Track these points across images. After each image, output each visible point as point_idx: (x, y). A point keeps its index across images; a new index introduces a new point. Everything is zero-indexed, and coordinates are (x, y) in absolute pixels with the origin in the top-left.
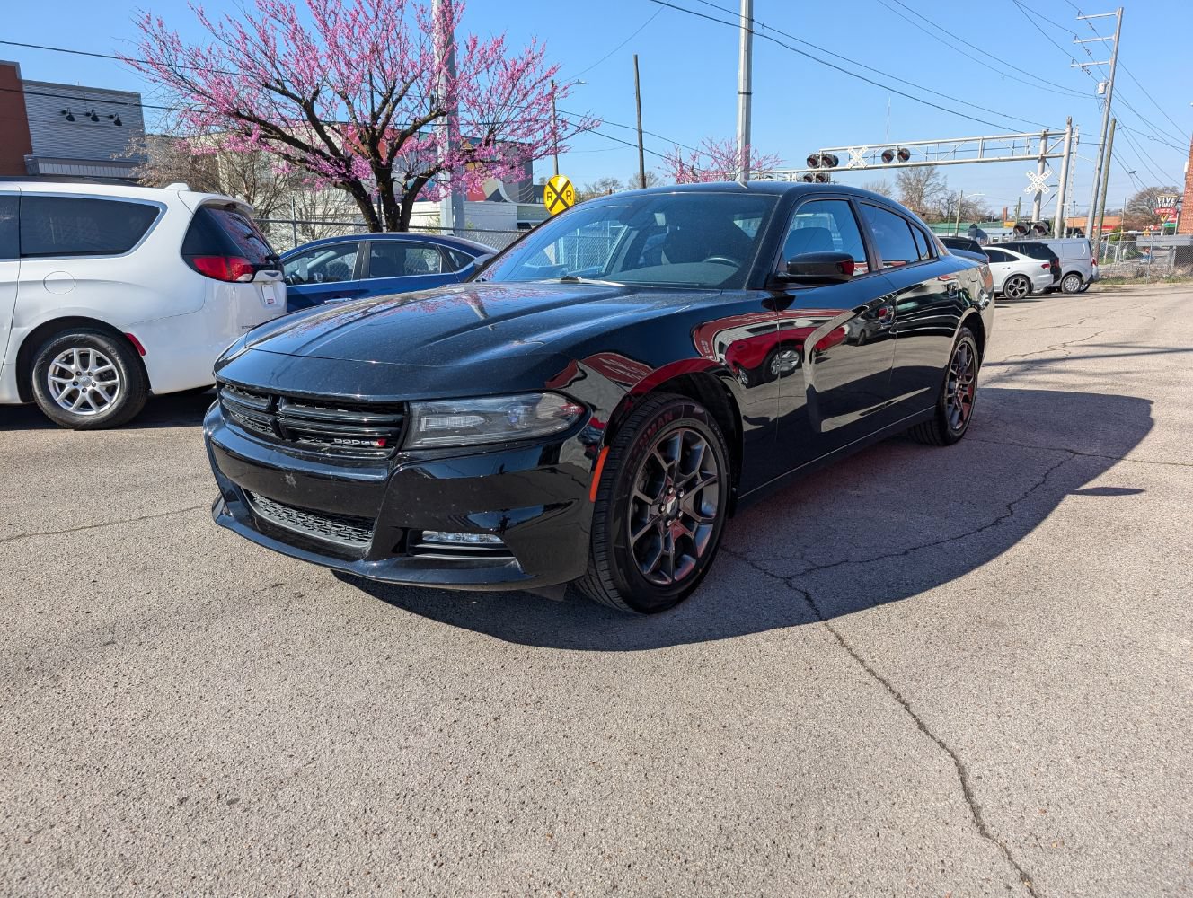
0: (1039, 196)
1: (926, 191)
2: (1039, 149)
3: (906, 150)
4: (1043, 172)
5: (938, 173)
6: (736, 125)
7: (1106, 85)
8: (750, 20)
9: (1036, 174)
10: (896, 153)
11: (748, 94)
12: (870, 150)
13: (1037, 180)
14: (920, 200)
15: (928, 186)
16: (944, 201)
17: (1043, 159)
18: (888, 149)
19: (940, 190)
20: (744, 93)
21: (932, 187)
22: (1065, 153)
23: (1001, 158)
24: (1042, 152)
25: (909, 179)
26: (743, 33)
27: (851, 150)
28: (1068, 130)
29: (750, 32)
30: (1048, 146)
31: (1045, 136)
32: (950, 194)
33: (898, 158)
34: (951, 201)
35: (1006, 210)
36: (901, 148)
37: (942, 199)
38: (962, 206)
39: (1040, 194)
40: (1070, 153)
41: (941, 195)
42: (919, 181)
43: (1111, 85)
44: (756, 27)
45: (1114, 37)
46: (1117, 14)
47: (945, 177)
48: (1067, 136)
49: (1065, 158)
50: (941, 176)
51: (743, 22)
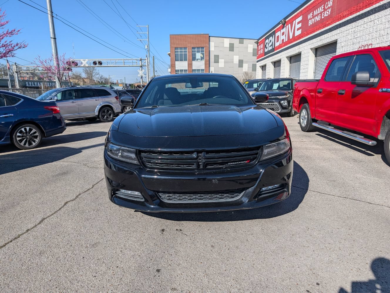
0: (142, 77)
1: (93, 74)
2: (140, 63)
3: (101, 62)
4: (142, 70)
5: (96, 69)
6: (52, 49)
7: (147, 46)
8: (52, 12)
9: (140, 70)
10: (97, 62)
11: (55, 38)
12: (89, 61)
13: (141, 73)
14: (92, 77)
15: (94, 73)
16: (99, 78)
17: (141, 67)
18: (95, 61)
19: (98, 74)
20: (53, 38)
21: (95, 73)
22: (147, 65)
23: (130, 66)
24: (141, 64)
25: (87, 71)
26: (49, 16)
27: (82, 60)
28: (146, 59)
29: (52, 17)
30: (142, 62)
31: (141, 60)
32: (101, 76)
33: (98, 64)
34: (101, 78)
35: (117, 81)
36: (99, 61)
37: (99, 77)
38: (105, 79)
39: (142, 76)
40: (148, 65)
41: (98, 76)
42: (90, 71)
43: (148, 46)
44: (54, 15)
45: (147, 33)
46: (147, 26)
47: (98, 70)
48: (147, 60)
49: (147, 66)
50: (97, 70)
51: (49, 12)
